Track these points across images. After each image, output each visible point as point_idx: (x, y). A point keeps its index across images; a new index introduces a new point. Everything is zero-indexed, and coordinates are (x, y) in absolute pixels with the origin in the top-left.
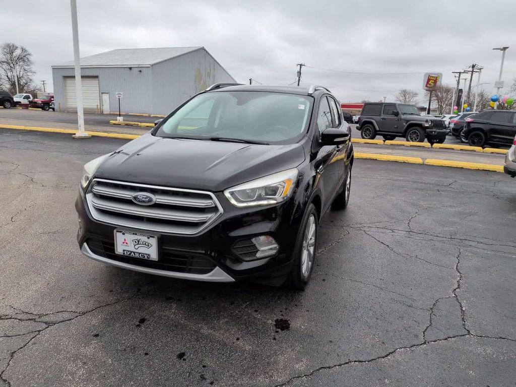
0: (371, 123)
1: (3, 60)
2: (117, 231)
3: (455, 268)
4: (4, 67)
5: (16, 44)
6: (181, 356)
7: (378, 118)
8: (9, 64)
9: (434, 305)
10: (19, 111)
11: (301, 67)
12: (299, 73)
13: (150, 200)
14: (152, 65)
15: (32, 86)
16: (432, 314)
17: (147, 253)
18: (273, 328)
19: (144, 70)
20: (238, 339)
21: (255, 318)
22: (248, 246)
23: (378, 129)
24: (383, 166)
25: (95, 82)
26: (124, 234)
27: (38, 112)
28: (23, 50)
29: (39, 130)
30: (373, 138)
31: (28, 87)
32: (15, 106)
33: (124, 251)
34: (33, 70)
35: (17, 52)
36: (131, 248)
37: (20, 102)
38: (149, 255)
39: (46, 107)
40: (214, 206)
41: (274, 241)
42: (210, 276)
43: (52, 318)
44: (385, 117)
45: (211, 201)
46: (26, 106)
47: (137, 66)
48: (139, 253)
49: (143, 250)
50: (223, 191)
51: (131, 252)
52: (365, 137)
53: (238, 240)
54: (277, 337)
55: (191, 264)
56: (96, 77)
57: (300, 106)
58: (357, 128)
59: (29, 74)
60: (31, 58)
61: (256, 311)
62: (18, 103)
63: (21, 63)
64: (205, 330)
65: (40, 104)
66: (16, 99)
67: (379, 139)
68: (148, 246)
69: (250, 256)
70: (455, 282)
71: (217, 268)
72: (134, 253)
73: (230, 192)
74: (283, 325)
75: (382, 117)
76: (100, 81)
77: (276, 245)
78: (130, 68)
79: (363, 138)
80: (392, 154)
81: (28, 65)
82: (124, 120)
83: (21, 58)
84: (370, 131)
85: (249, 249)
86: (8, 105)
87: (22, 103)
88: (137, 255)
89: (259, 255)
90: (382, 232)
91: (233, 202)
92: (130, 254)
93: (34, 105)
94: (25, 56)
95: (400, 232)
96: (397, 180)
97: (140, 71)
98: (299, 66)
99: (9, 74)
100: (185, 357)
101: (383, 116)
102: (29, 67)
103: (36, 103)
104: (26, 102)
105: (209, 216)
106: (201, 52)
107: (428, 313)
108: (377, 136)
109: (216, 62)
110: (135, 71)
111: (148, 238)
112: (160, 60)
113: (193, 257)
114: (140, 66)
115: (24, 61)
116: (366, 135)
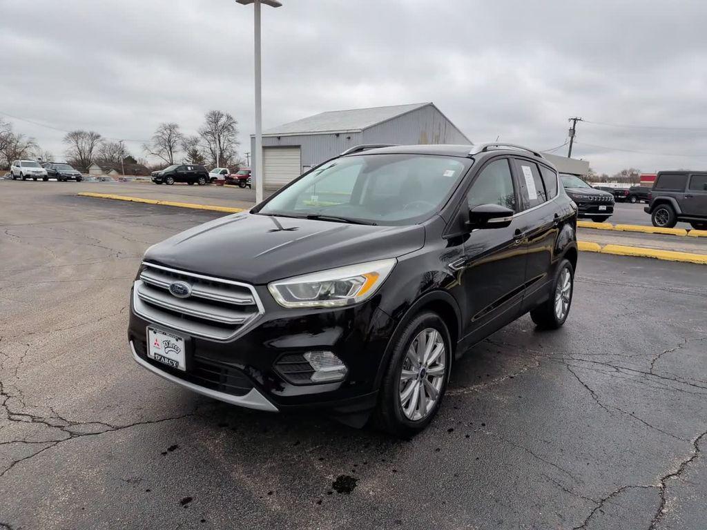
0: (668, 202)
1: (208, 130)
2: (150, 329)
3: (692, 442)
4: (208, 138)
5: (222, 111)
6: (186, 501)
7: (680, 195)
8: (213, 134)
9: (613, 495)
10: (213, 188)
11: (575, 123)
12: (573, 132)
13: (185, 292)
14: (364, 130)
15: (235, 160)
16: (598, 510)
17: (175, 359)
18: (328, 487)
19: (353, 137)
20: (270, 493)
21: (314, 469)
22: (298, 364)
23: (679, 211)
24: (662, 269)
25: (295, 154)
26: (155, 333)
27: (234, 189)
28: (229, 118)
29: (217, 209)
30: (672, 225)
31: (232, 160)
32: (211, 183)
33: (155, 354)
34: (238, 140)
35: (223, 120)
36: (162, 352)
37: (216, 178)
38: (177, 362)
39: (242, 183)
40: (253, 303)
41: (340, 361)
42: (245, 400)
43: (81, 429)
44: (691, 194)
45: (250, 297)
46: (221, 183)
47: (346, 132)
48: (169, 359)
49: (172, 355)
50: (266, 284)
51: (162, 356)
52: (658, 224)
53: (284, 353)
54: (325, 501)
55: (225, 381)
56: (298, 147)
57: (447, 173)
58: (645, 210)
59: (233, 145)
60: (236, 126)
61: (321, 459)
62: (214, 179)
63: (226, 133)
64: (239, 474)
65: (236, 179)
66: (211, 175)
67: (680, 228)
68: (177, 350)
69: (302, 378)
70: (678, 463)
71: (254, 389)
72: (164, 357)
73: (277, 286)
74: (345, 486)
75: (686, 193)
76: (303, 152)
77: (342, 367)
78: (338, 135)
79: (655, 225)
80: (691, 251)
81: (233, 135)
82: (319, 200)
83: (225, 127)
84: (667, 215)
85: (300, 368)
86: (202, 181)
87: (219, 179)
88: (166, 361)
89: (314, 378)
90: (597, 371)
91: (281, 300)
92: (160, 359)
93: (230, 181)
94: (230, 125)
95: (630, 372)
96: (676, 292)
97: (349, 138)
98: (572, 122)
99: (212, 146)
100: (189, 504)
101: (688, 192)
102: (233, 138)
103: (232, 179)
104: (221, 177)
105: (247, 316)
106: (430, 109)
107: (591, 506)
108: (678, 223)
109: (449, 121)
110: (343, 138)
111: (177, 340)
112: (373, 123)
113: (227, 371)
114: (349, 132)
115: (229, 130)
116: (659, 221)
